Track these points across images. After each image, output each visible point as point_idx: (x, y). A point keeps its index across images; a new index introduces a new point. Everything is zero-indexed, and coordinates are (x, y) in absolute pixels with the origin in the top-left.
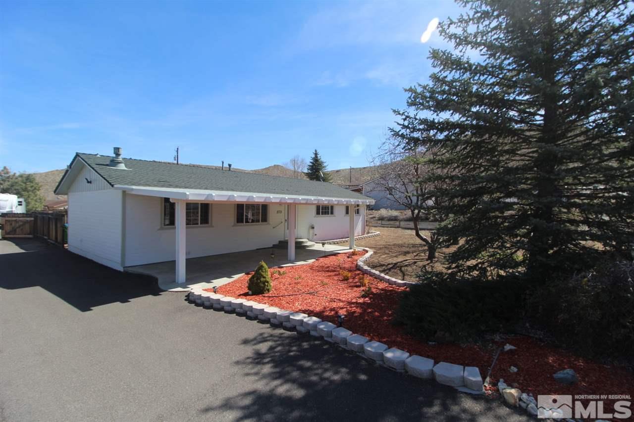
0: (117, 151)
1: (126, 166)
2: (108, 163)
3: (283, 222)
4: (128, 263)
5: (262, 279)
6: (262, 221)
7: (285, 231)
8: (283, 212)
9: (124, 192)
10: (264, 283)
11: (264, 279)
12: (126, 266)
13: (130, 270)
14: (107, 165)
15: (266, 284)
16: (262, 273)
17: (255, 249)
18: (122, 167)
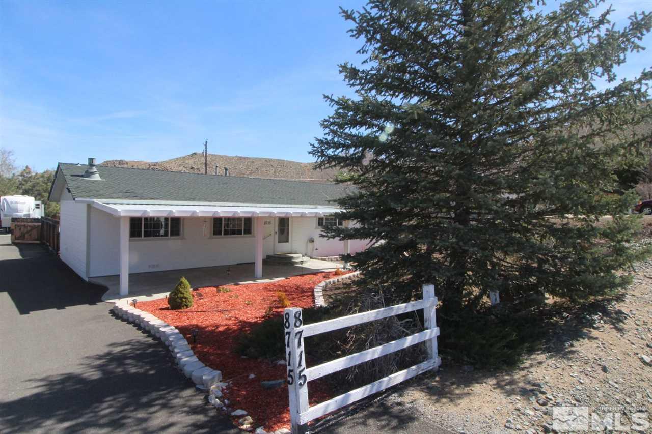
0: (91, 160)
1: (101, 177)
2: (83, 174)
3: (273, 235)
4: (93, 274)
5: (180, 295)
6: (245, 233)
7: (274, 245)
8: (272, 222)
9: (89, 206)
10: (181, 298)
11: (182, 295)
12: (91, 276)
13: (93, 281)
14: (82, 176)
15: (184, 300)
16: (181, 289)
17: (236, 263)
18: (97, 177)
